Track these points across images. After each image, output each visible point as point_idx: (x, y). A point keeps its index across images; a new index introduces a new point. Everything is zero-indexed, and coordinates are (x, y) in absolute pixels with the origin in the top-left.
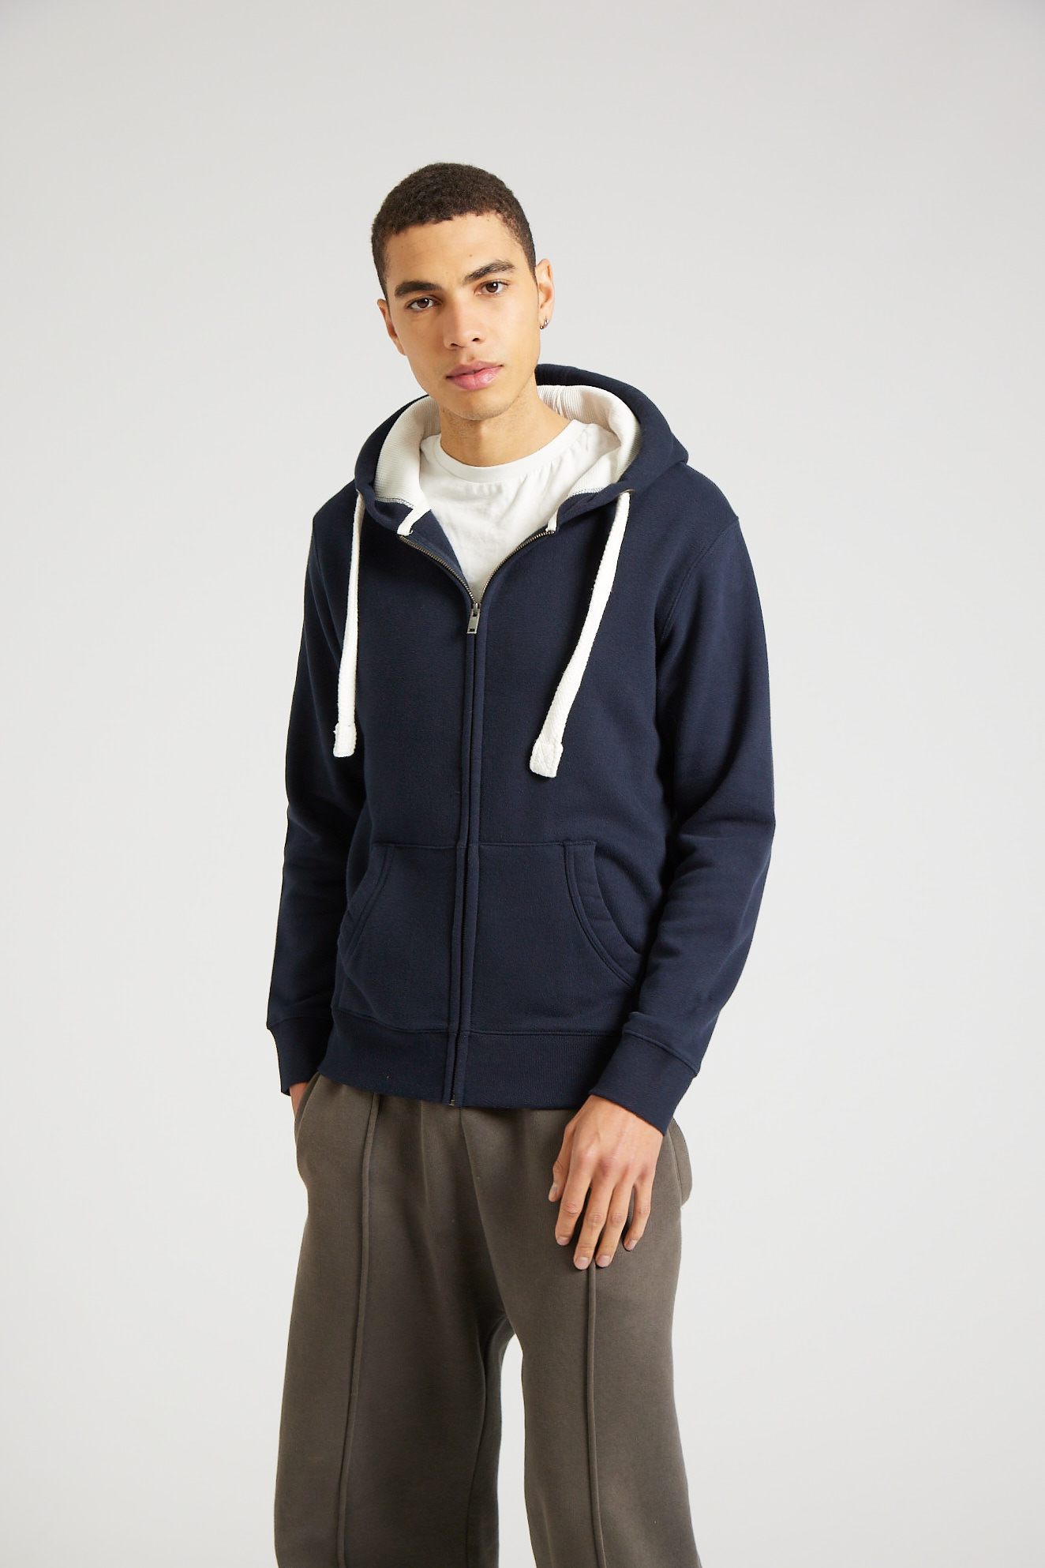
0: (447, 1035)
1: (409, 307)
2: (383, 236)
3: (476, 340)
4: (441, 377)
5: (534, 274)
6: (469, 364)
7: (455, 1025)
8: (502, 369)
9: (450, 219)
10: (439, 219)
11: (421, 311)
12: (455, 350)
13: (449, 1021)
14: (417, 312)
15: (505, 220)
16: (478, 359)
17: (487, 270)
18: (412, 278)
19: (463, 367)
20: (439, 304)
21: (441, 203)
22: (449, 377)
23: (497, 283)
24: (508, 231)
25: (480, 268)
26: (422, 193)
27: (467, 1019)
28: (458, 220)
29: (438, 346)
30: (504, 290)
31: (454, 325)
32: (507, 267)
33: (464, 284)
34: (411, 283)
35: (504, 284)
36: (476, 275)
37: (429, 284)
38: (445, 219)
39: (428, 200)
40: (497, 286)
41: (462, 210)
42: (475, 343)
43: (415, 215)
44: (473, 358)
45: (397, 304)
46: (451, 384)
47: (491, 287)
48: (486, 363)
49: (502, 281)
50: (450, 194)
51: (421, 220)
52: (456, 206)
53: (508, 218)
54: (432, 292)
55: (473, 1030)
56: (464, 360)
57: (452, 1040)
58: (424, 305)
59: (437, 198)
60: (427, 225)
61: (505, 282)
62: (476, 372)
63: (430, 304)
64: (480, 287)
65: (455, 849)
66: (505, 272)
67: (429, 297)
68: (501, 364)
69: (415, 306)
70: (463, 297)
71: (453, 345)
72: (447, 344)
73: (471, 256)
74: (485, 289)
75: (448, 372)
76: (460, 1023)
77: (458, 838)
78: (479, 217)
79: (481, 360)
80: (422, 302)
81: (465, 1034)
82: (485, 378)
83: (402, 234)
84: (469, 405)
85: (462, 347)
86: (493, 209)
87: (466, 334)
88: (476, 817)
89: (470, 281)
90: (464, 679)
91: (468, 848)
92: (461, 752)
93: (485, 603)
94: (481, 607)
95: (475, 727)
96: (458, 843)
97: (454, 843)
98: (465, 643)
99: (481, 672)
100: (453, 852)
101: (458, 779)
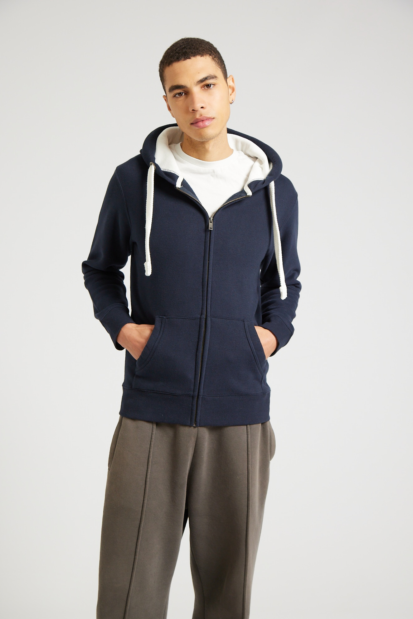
0: (193, 397)
1: (175, 96)
2: (163, 67)
3: (202, 107)
4: (189, 124)
5: (226, 81)
6: (200, 118)
7: (196, 393)
8: (214, 119)
9: (190, 58)
10: (185, 59)
11: (180, 97)
12: (193, 112)
13: (194, 391)
14: (178, 98)
15: (213, 59)
16: (203, 115)
17: (206, 79)
18: (175, 84)
19: (197, 119)
20: (187, 94)
21: (186, 52)
22: (192, 124)
23: (210, 84)
24: (215, 64)
25: (202, 78)
26: (178, 49)
27: (202, 391)
28: (193, 59)
29: (187, 111)
30: (213, 87)
31: (193, 102)
32: (214, 77)
33: (197, 85)
34: (175, 86)
35: (213, 84)
36: (202, 81)
37: (182, 86)
38: (188, 59)
39: (180, 51)
40: (210, 86)
41: (194, 55)
42: (202, 109)
43: (175, 58)
44: (201, 115)
45: (170, 95)
46: (193, 127)
47: (208, 86)
48: (207, 117)
49: (213, 83)
50: (190, 48)
51: (178, 59)
52: (192, 53)
53: (215, 58)
54: (184, 89)
55: (204, 395)
56: (198, 116)
57: (196, 399)
58: (181, 95)
59: (184, 50)
60: (180, 61)
61: (214, 84)
62: (203, 121)
63: (183, 95)
64: (203, 86)
66: (214, 79)
67: (182, 92)
68: (213, 117)
69: (177, 96)
70: (196, 90)
71: (193, 110)
72: (191, 110)
73: (199, 73)
74: (205, 87)
75: (192, 122)
76: (198, 392)
78: (202, 57)
79: (205, 116)
80: (180, 94)
81: (201, 397)
82: (207, 123)
83: (171, 66)
84: (201, 135)
85: (197, 111)
86: (207, 53)
87: (198, 106)
88: (209, 306)
89: (199, 83)
90: (205, 248)
91: (206, 319)
92: (203, 279)
93: (214, 218)
94: (213, 220)
95: (210, 268)
96: (201, 316)
97: (199, 316)
98: (205, 234)
99: (212, 246)
100: (199, 320)
101: (201, 289)
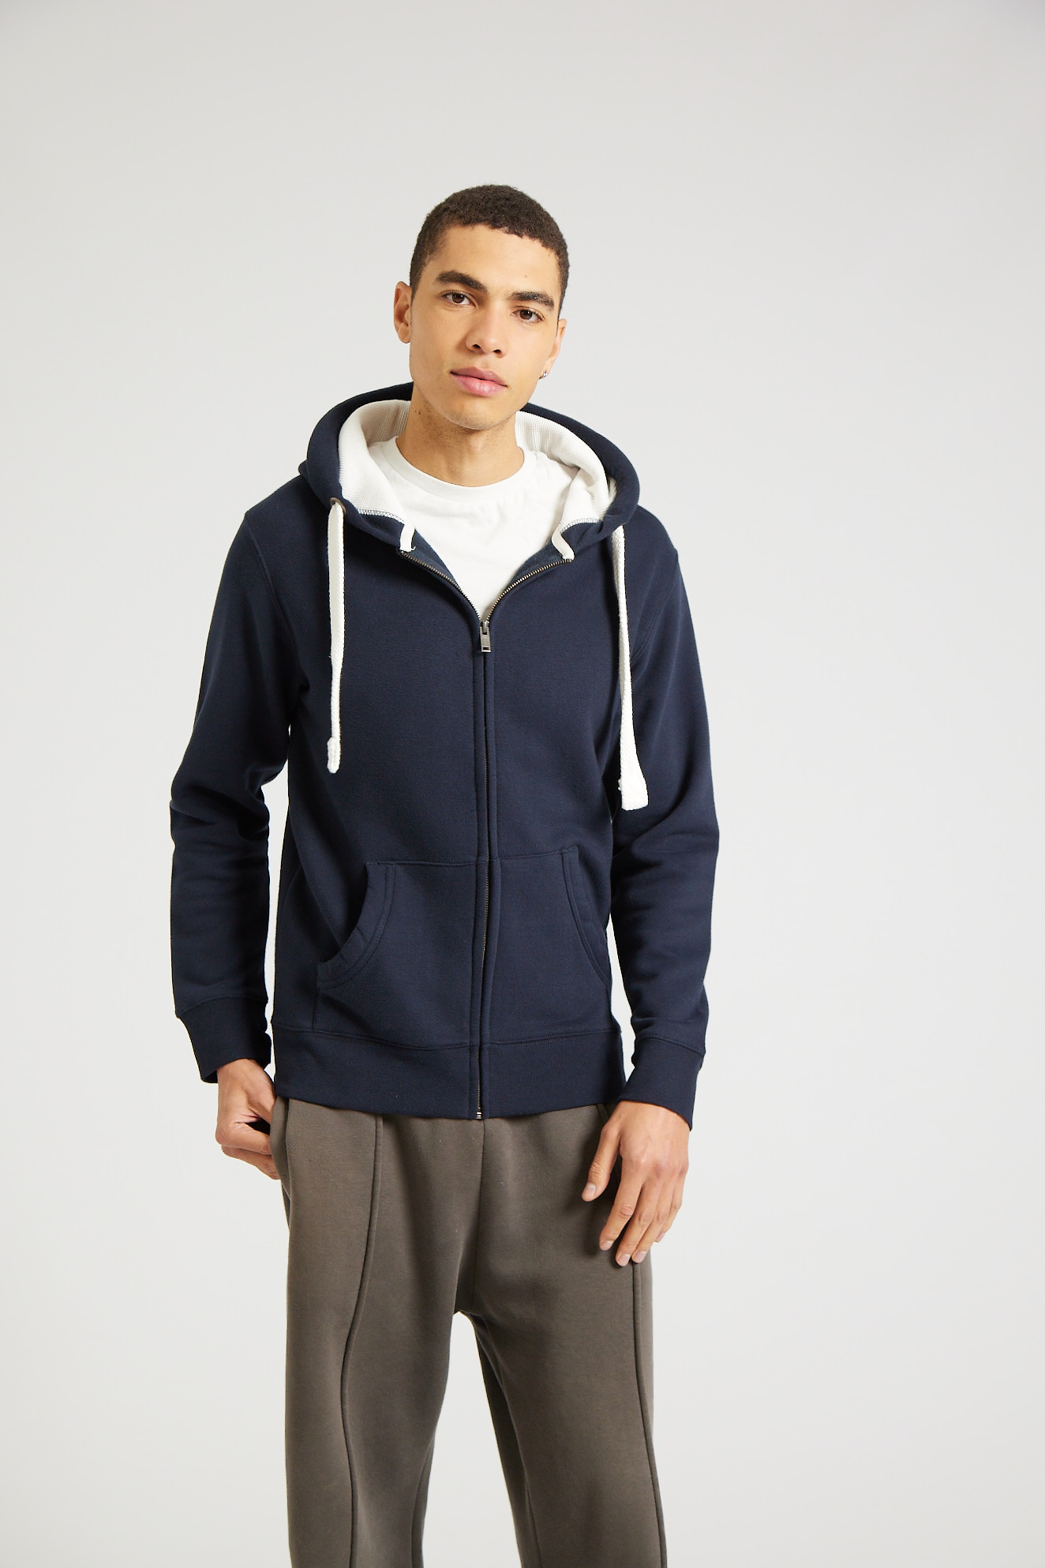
0: (471, 1049)
1: (443, 297)
3: (498, 351)
6: (482, 370)
7: (476, 1039)
8: (507, 388)
13: (471, 1035)
17: (533, 296)
18: (458, 269)
19: (473, 370)
20: (475, 304)
22: (453, 374)
23: (531, 312)
27: (487, 1032)
28: (526, 240)
29: (459, 344)
30: (534, 322)
34: (454, 274)
35: (537, 316)
36: (520, 297)
37: (472, 280)
40: (530, 315)
42: (494, 354)
44: (487, 367)
47: (525, 314)
48: (496, 376)
49: (536, 312)
54: (471, 290)
55: (492, 1042)
56: (478, 365)
57: (477, 1054)
58: (459, 301)
61: (539, 316)
62: (482, 379)
63: (465, 302)
65: (477, 865)
66: (543, 305)
67: (466, 293)
68: (507, 384)
69: (449, 298)
71: (476, 346)
72: (470, 344)
73: (524, 276)
74: (520, 313)
75: (456, 369)
76: (481, 1037)
77: (478, 856)
79: (491, 370)
80: (458, 298)
81: (486, 1048)
82: (485, 387)
85: (481, 355)
87: (490, 343)
88: (494, 833)
89: (514, 299)
90: (474, 696)
91: (490, 863)
92: (476, 769)
93: (493, 622)
94: (489, 626)
95: (490, 743)
96: (480, 858)
97: (474, 859)
98: (474, 661)
99: (491, 690)
100: (474, 868)
101: (474, 795)
